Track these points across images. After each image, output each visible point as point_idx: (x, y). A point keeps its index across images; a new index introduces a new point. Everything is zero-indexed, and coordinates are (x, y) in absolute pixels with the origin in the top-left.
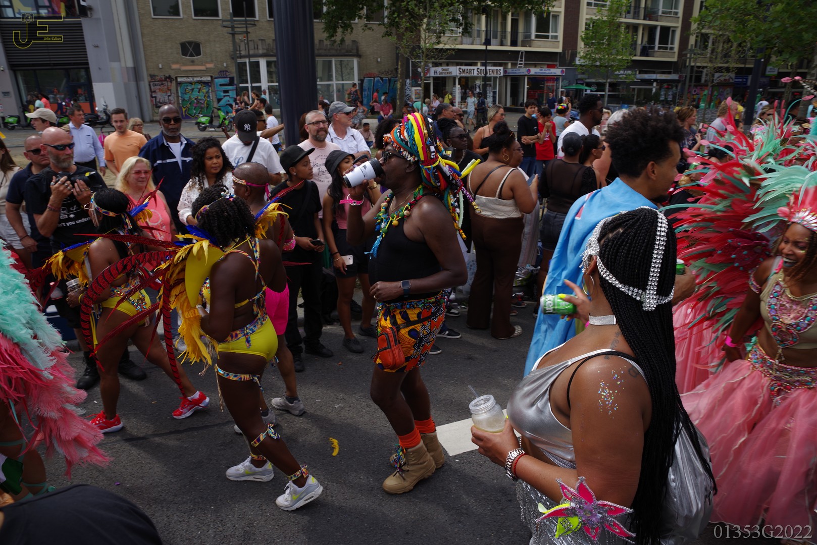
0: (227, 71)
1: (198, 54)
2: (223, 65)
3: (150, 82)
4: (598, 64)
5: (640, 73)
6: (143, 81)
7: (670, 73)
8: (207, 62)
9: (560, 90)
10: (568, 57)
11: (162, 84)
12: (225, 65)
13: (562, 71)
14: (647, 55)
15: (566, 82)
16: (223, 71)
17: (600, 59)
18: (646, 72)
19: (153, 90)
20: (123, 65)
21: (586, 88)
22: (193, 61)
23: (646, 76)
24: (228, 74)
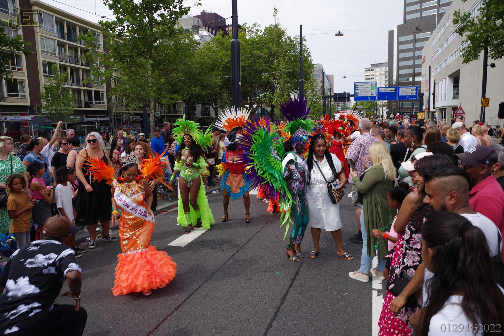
4: (54, 112)
5: (86, 118)
7: (104, 117)
9: (33, 130)
10: (35, 108)
13: (32, 118)
14: (89, 107)
15: (37, 125)
17: (55, 109)
18: (90, 117)
21: (52, 128)
23: (90, 119)
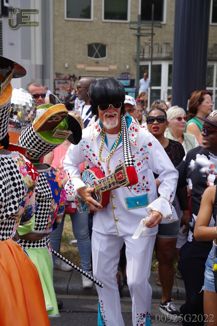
0: (128, 73)
1: (103, 55)
2: (126, 67)
3: (55, 80)
6: (49, 78)
8: (110, 64)
11: (66, 82)
12: (128, 67)
16: (125, 73)
19: (56, 88)
20: (33, 62)
22: (97, 63)
24: (129, 76)
